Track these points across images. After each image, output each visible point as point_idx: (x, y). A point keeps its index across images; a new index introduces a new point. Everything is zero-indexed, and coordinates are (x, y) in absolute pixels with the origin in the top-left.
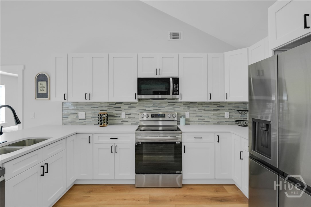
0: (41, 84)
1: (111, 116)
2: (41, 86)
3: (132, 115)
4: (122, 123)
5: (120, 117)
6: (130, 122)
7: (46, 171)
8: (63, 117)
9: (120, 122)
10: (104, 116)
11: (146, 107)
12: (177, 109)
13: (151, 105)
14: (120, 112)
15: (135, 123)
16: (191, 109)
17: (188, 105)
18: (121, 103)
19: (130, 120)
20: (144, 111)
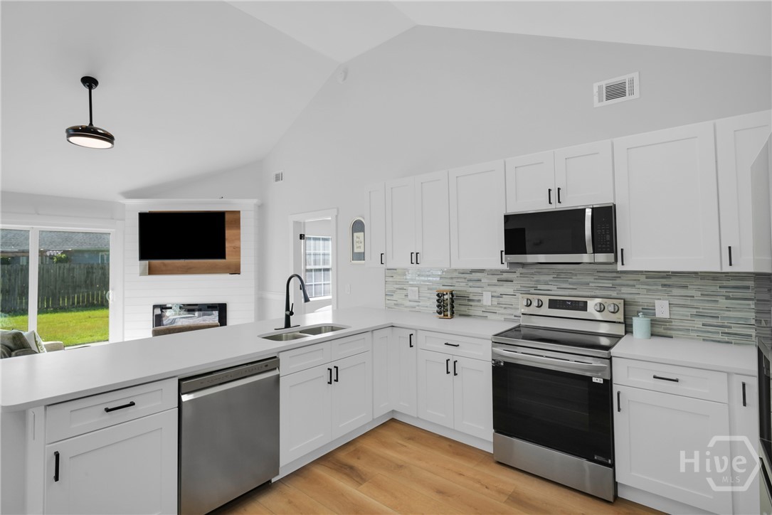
0: (357, 237)
1: (461, 297)
2: (358, 240)
3: (505, 299)
4: (485, 314)
5: (479, 301)
6: (502, 314)
7: (334, 377)
8: (386, 295)
9: (480, 313)
10: (446, 297)
11: (537, 281)
12: (624, 290)
13: (550, 277)
14: (479, 290)
15: (513, 317)
16: (676, 291)
17: (664, 281)
18: (482, 271)
19: (503, 311)
20: (533, 291)
